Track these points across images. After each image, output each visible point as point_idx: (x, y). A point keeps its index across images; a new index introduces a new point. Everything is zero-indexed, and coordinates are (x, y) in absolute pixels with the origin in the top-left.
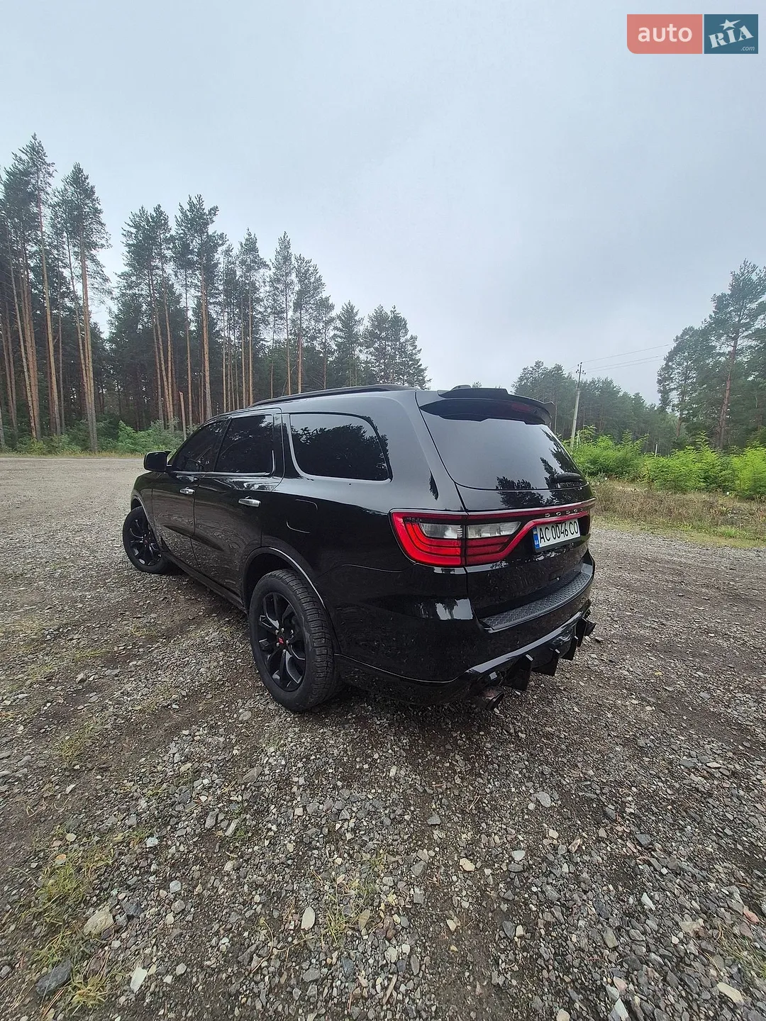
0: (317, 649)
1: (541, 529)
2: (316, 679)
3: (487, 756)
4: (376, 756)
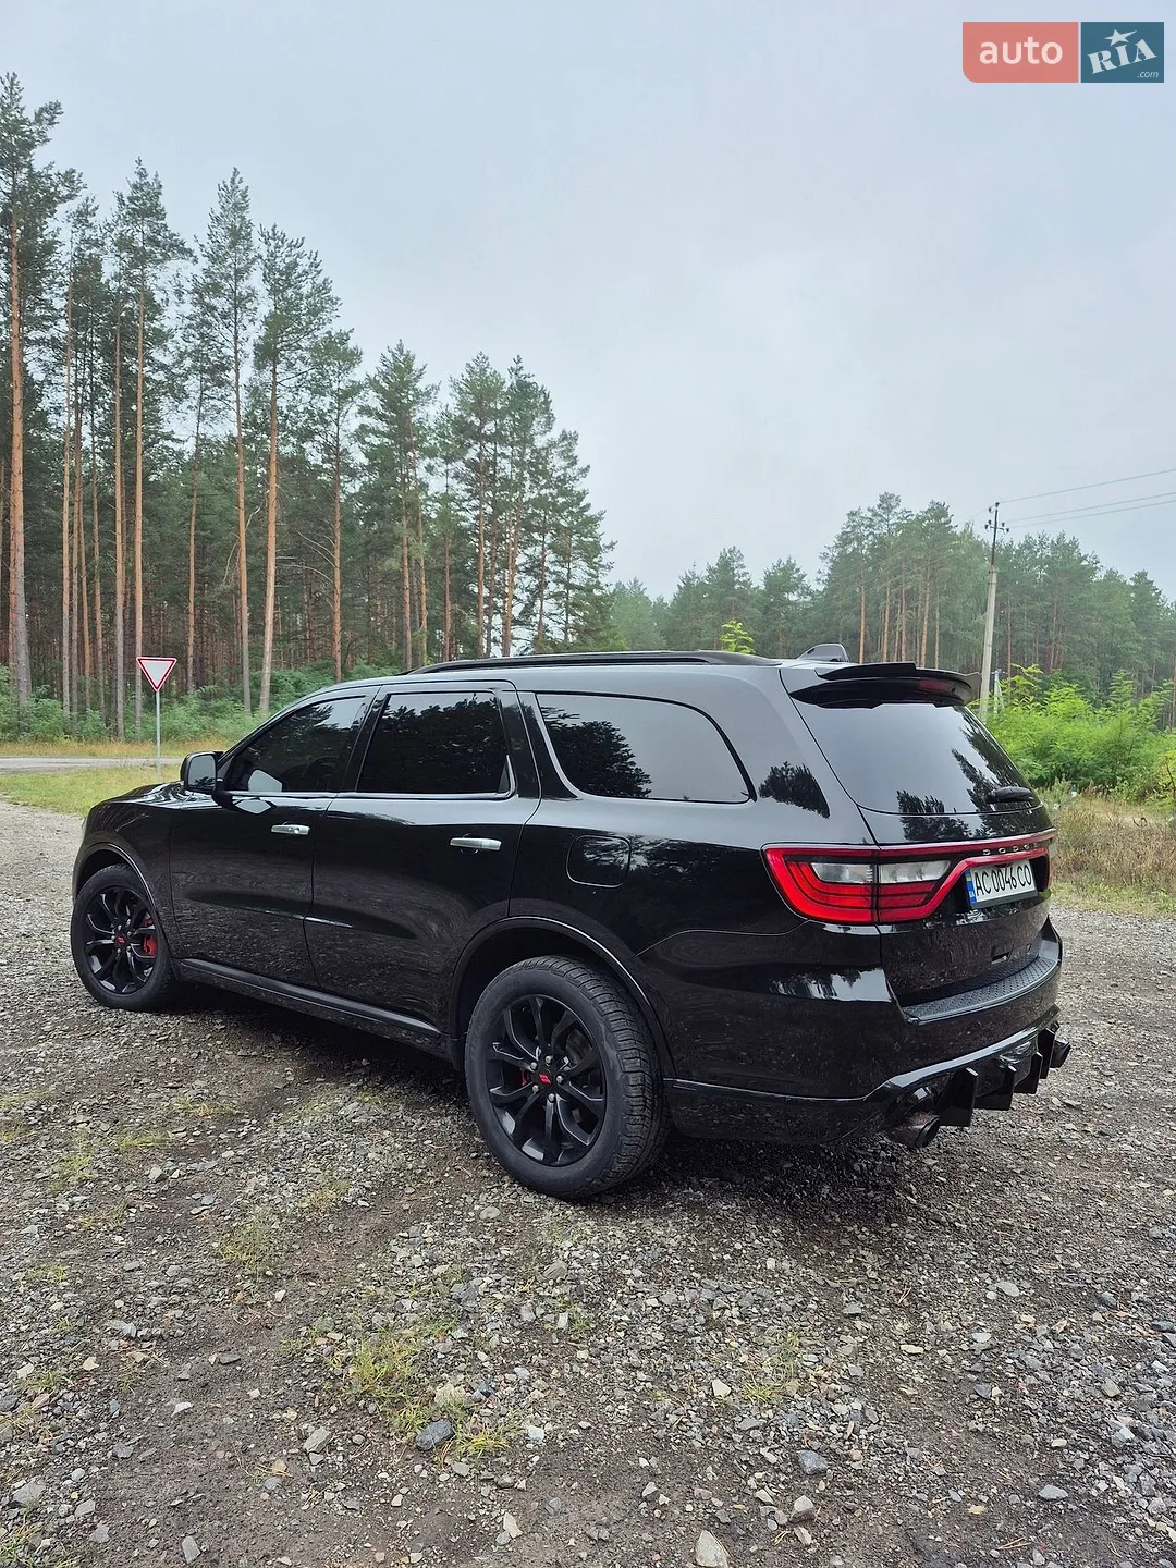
0: (630, 1075)
1: (976, 875)
2: (628, 1126)
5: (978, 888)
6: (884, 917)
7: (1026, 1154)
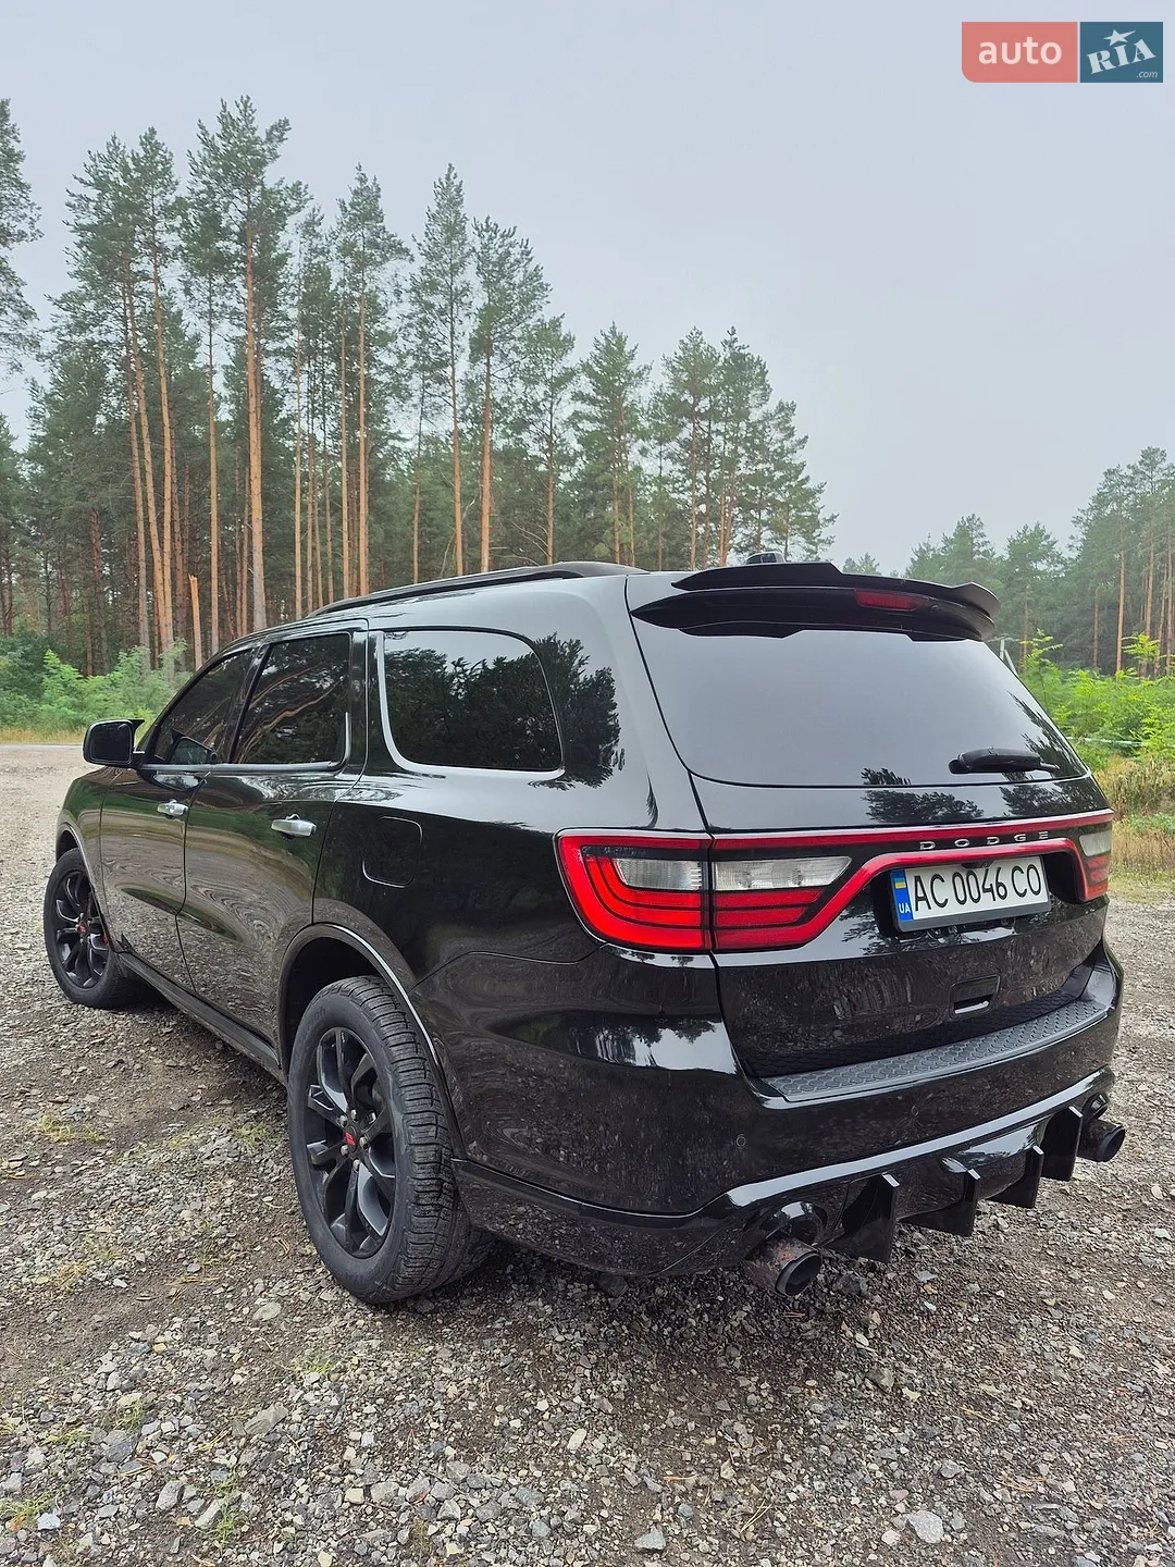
0: (417, 1149)
1: (918, 879)
2: (414, 1219)
3: (808, 1430)
4: (542, 1405)
5: (918, 899)
6: (721, 941)
7: (1076, 1274)
